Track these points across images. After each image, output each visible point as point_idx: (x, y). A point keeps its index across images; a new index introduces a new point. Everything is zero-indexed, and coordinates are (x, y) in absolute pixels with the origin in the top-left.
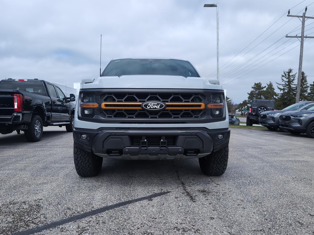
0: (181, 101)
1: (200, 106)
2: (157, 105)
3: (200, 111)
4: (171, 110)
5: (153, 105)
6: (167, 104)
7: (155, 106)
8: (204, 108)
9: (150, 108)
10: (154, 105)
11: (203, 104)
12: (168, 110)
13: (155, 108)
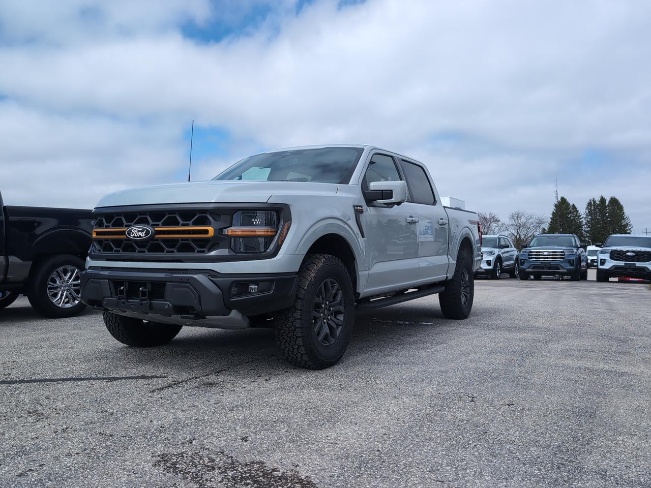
0: (177, 224)
1: (206, 232)
2: (142, 231)
3: (207, 240)
4: (164, 240)
5: (137, 232)
6: (156, 229)
7: (140, 234)
8: (213, 235)
9: (134, 237)
10: (139, 231)
11: (211, 229)
12: (157, 240)
13: (140, 237)
